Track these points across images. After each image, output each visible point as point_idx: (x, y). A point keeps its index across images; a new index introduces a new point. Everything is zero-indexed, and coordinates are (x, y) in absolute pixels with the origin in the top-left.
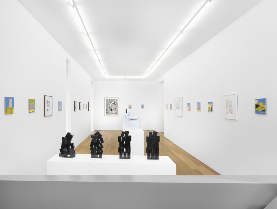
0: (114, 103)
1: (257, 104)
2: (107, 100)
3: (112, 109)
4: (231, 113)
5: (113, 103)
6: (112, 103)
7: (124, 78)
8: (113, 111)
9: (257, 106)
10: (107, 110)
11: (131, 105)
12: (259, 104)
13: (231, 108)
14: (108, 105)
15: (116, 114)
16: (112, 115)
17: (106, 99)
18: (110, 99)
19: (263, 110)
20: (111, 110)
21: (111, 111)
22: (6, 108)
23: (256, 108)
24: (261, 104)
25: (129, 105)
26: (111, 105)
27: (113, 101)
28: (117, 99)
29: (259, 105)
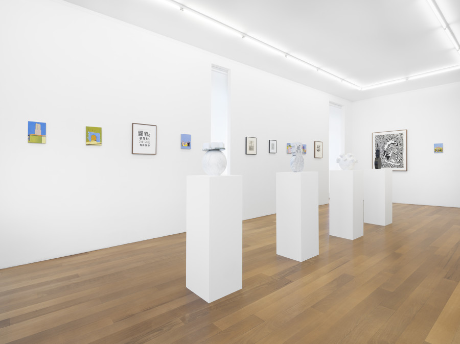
0: (393, 142)
2: (378, 138)
3: (390, 155)
5: (391, 142)
6: (389, 143)
8: (393, 160)
11: (441, 145)
14: (381, 148)
15: (401, 166)
16: (391, 169)
17: (374, 135)
18: (384, 134)
20: (388, 158)
21: (386, 161)
22: (29, 135)
25: (435, 145)
26: (386, 147)
27: (393, 137)
28: (402, 134)
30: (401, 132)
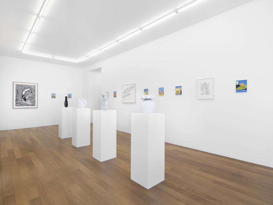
0: (29, 90)
1: (238, 84)
3: (27, 98)
4: (208, 94)
5: (27, 90)
6: (26, 90)
7: (52, 57)
8: (28, 101)
9: (238, 86)
10: (17, 100)
11: (55, 94)
12: (240, 84)
13: (207, 90)
14: (20, 93)
15: (34, 105)
16: (27, 107)
17: (15, 84)
18: (25, 84)
19: (245, 89)
21: (24, 101)
23: (236, 88)
24: (242, 85)
25: (52, 94)
26: (24, 93)
27: (29, 87)
28: (35, 86)
29: (240, 86)
30: (34, 85)
